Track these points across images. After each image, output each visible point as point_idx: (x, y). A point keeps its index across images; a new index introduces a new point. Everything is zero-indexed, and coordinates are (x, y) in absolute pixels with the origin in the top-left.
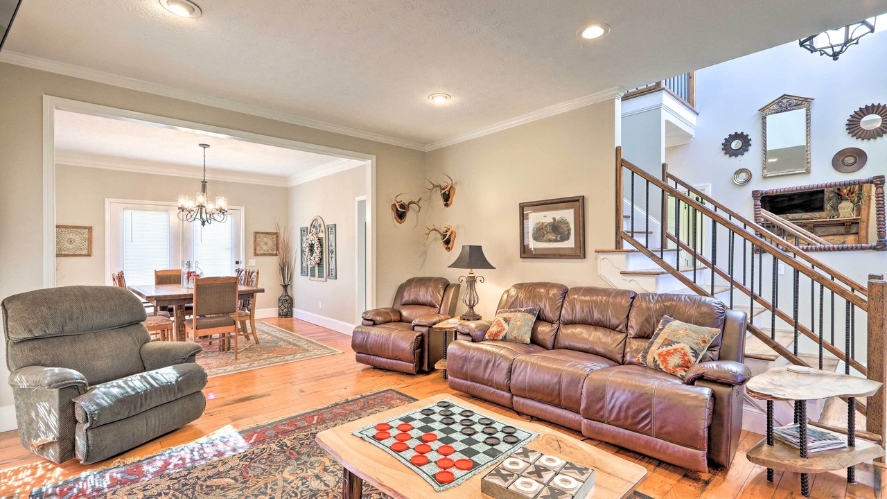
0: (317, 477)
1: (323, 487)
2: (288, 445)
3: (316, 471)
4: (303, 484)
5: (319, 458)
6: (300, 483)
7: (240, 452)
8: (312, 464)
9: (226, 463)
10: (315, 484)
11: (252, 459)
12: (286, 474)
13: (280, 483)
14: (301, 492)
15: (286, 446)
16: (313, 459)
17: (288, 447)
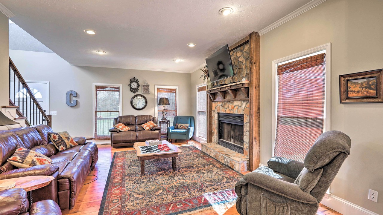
0: (179, 179)
1: (179, 177)
2: (187, 193)
3: (180, 181)
4: (184, 178)
5: (177, 185)
6: (185, 179)
7: (207, 194)
8: (180, 183)
9: (210, 189)
10: (180, 178)
11: (201, 189)
12: (189, 182)
13: (190, 180)
14: (185, 177)
15: (188, 193)
16: (179, 185)
17: (187, 192)
